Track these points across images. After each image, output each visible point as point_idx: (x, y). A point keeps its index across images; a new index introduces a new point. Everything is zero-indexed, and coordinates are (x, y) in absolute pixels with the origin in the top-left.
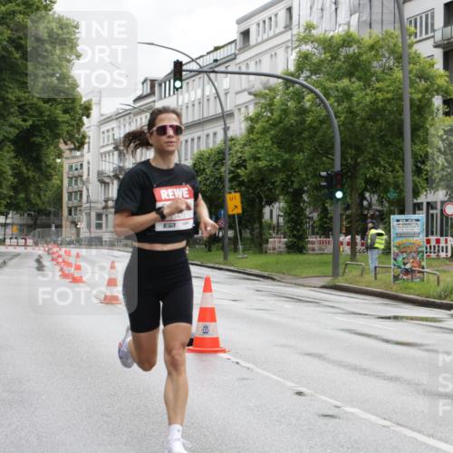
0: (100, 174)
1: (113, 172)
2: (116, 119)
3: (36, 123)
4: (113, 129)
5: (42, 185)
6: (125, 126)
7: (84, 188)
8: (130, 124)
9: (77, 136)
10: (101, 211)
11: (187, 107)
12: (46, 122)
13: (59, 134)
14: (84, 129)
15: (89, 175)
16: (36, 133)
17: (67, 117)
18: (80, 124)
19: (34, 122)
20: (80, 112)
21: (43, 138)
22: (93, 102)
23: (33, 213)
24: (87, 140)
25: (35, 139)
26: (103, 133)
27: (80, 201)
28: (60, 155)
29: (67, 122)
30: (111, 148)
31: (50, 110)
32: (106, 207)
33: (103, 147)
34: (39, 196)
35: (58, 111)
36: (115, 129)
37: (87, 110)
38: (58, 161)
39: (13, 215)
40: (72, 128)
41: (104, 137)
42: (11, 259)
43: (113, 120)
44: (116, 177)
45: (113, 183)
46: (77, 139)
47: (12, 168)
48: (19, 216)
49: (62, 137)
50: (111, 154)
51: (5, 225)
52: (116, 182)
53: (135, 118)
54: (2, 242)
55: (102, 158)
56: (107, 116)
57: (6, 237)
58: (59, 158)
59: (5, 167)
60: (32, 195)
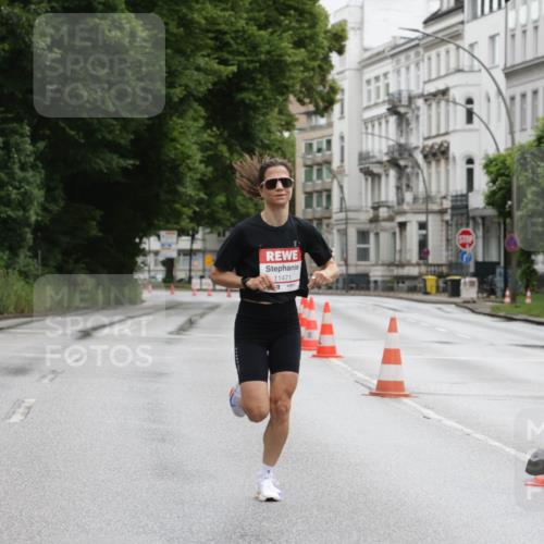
0: (364, 157)
1: (387, 154)
2: (392, 56)
3: (245, 65)
4: (385, 75)
6: (408, 68)
7: (335, 183)
8: (417, 64)
9: (320, 88)
10: (366, 227)
11: (524, 32)
12: (263, 64)
13: (286, 87)
14: (332, 75)
15: (342, 161)
16: (245, 84)
17: (301, 54)
19: (239, 65)
20: (326, 43)
21: (259, 92)
22: (349, 25)
24: (338, 97)
25: (244, 95)
26: (368, 82)
27: (328, 207)
28: (289, 126)
29: (302, 63)
30: (383, 110)
31: (269, 42)
32: (375, 220)
33: (368, 108)
35: (285, 44)
36: (389, 76)
37: (338, 40)
38: (286, 134)
39: (204, 234)
40: (312, 74)
41: (369, 92)
42: (202, 315)
43: (386, 58)
44: (394, 163)
45: (387, 175)
46: (320, 93)
47: (204, 147)
48: (214, 236)
49: (292, 92)
50: (383, 121)
51: (190, 253)
52: (392, 173)
53: (427, 55)
54: (186, 284)
55: (367, 128)
56: (375, 51)
57: (193, 274)
58: (288, 130)
59: (189, 147)
60: (240, 198)
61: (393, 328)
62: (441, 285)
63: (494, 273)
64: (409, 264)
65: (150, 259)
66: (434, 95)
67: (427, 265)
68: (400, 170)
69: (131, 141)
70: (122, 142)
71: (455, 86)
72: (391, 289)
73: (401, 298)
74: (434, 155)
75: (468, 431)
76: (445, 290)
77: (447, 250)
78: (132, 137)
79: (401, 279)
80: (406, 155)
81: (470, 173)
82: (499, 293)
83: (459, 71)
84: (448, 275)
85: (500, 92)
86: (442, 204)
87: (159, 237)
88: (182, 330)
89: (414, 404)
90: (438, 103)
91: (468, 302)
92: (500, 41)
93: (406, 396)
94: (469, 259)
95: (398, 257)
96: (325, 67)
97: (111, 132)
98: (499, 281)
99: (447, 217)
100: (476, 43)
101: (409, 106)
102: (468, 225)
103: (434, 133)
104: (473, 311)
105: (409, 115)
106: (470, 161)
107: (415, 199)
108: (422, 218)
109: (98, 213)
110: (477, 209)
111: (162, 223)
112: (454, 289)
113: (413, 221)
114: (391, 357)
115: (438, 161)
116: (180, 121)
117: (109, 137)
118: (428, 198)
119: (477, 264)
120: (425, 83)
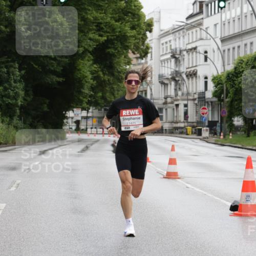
0: (161, 76)
1: (171, 75)
2: (173, 33)
3: (110, 37)
4: (170, 41)
5: (115, 87)
6: (179, 38)
7: (149, 88)
8: (183, 37)
9: (142, 47)
10: (161, 106)
11: (229, 22)
12: (118, 37)
13: (128, 46)
14: (147, 41)
15: (151, 78)
16: (110, 46)
17: (134, 32)
18: (144, 37)
19: (108, 37)
20: (144, 27)
21: (116, 49)
22: (154, 20)
23: (108, 108)
24: (150, 51)
25: (109, 50)
26: (163, 44)
28: (129, 63)
29: (134, 36)
30: (169, 56)
31: (120, 27)
32: (165, 103)
33: (163, 55)
34: (113, 95)
35: (127, 28)
36: (172, 42)
37: (149, 27)
38: (128, 67)
39: (92, 110)
40: (138, 41)
41: (163, 48)
42: (92, 144)
43: (170, 34)
44: (173, 79)
45: (171, 84)
46: (142, 49)
47: (92, 73)
48: (97, 110)
49: (130, 49)
50: (169, 61)
51: (87, 118)
52: (173, 83)
53: (187, 32)
54: (85, 131)
55: (162, 64)
56: (166, 31)
57: (88, 127)
58: (128, 65)
59: (86, 73)
60: (108, 94)
61: (173, 149)
62: (194, 131)
63: (216, 125)
64: (180, 122)
65: (70, 121)
66: (191, 50)
67: (188, 122)
68: (176, 82)
69: (62, 70)
70: (58, 70)
71: (200, 46)
72: (172, 133)
73: (176, 137)
74: (191, 75)
75: (206, 193)
76: (195, 133)
77: (196, 116)
78: (62, 68)
79: (176, 128)
80: (179, 76)
81: (206, 83)
82: (218, 135)
83: (201, 39)
84: (197, 127)
85: (219, 48)
86: (194, 96)
87: (73, 111)
88: (83, 151)
89: (182, 182)
90: (193, 53)
91: (205, 138)
92: (219, 27)
93: (179, 178)
94: (205, 120)
95: (175, 119)
96: (144, 38)
97: (53, 66)
98: (218, 129)
99: (196, 102)
100: (208, 27)
101: (180, 54)
102: (205, 105)
103: (191, 66)
104: (207, 142)
105: (180, 59)
106: (206, 78)
107: (183, 94)
108: (186, 102)
109: (47, 101)
110: (209, 98)
111: (75, 105)
112: (199, 133)
113: (182, 104)
114: (172, 162)
115: (192, 78)
116: (82, 61)
117: (52, 69)
118: (188, 94)
119: (209, 122)
120: (187, 44)
